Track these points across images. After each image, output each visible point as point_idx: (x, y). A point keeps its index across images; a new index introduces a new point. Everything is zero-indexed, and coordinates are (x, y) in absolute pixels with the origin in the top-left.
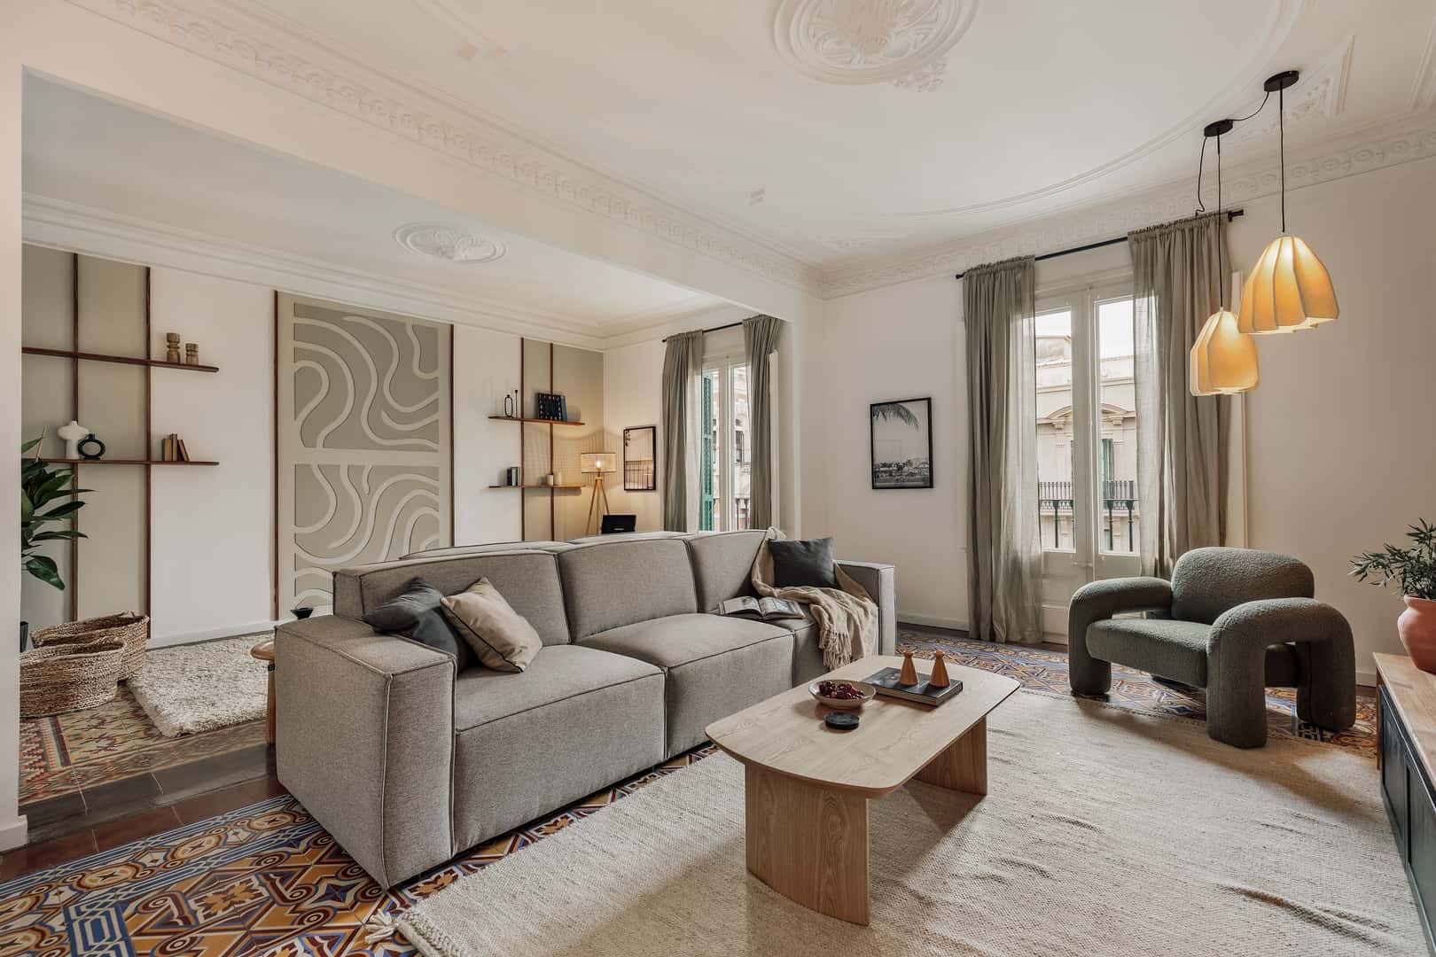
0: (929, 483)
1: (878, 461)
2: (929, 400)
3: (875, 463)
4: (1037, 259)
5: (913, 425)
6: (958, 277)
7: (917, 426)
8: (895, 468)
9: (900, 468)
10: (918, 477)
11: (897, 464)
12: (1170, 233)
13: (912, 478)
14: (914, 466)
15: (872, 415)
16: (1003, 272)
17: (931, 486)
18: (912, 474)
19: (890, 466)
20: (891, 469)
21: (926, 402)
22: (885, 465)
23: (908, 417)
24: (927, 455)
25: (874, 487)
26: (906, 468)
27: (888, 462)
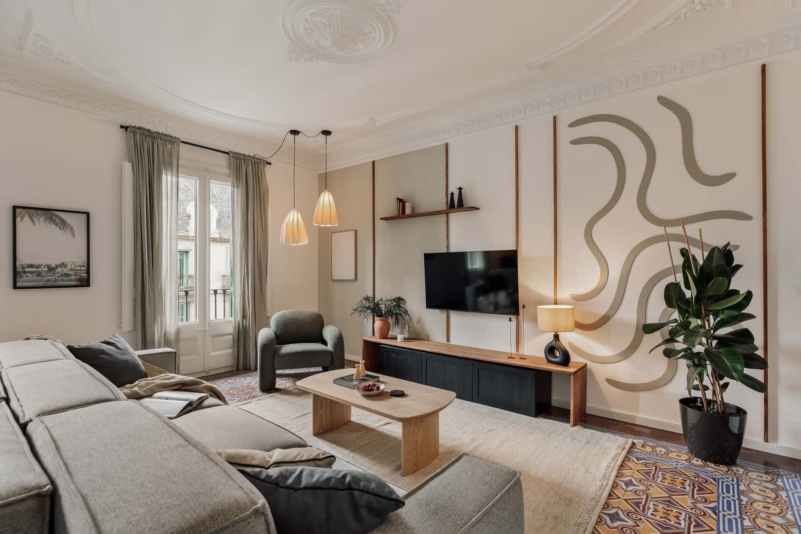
0: (85, 282)
1: (22, 260)
2: (87, 214)
3: (18, 263)
5: (68, 232)
6: (122, 127)
7: (73, 234)
8: (46, 269)
9: (51, 269)
10: (73, 277)
11: (48, 266)
13: (66, 278)
14: (69, 268)
15: (15, 216)
17: (88, 285)
18: (67, 275)
19: (39, 266)
20: (40, 269)
21: (85, 216)
22: (31, 266)
23: (63, 225)
24: (85, 259)
25: (15, 287)
26: (59, 270)
27: (36, 263)
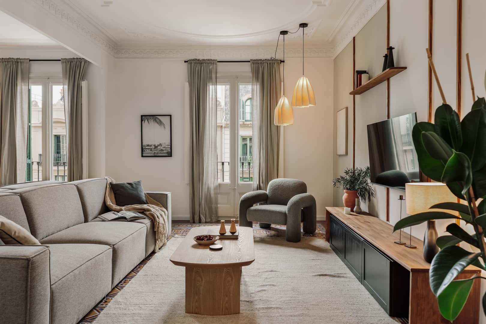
0: (170, 155)
1: (144, 144)
2: (171, 116)
3: (143, 144)
4: (218, 62)
5: (162, 126)
6: (185, 62)
7: (165, 128)
8: (154, 147)
9: (156, 147)
10: (165, 151)
11: (155, 145)
12: (263, 63)
13: (162, 152)
14: (163, 146)
15: (142, 121)
16: (205, 64)
17: (171, 156)
18: (162, 150)
19: (151, 146)
20: (151, 147)
21: (170, 116)
22: (148, 145)
23: (160, 123)
24: (169, 141)
25: (142, 156)
26: (159, 147)
27: (150, 144)
